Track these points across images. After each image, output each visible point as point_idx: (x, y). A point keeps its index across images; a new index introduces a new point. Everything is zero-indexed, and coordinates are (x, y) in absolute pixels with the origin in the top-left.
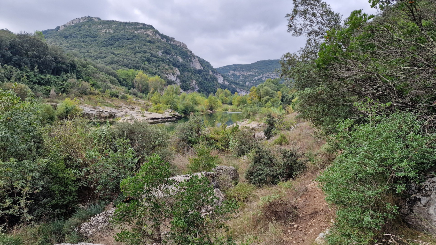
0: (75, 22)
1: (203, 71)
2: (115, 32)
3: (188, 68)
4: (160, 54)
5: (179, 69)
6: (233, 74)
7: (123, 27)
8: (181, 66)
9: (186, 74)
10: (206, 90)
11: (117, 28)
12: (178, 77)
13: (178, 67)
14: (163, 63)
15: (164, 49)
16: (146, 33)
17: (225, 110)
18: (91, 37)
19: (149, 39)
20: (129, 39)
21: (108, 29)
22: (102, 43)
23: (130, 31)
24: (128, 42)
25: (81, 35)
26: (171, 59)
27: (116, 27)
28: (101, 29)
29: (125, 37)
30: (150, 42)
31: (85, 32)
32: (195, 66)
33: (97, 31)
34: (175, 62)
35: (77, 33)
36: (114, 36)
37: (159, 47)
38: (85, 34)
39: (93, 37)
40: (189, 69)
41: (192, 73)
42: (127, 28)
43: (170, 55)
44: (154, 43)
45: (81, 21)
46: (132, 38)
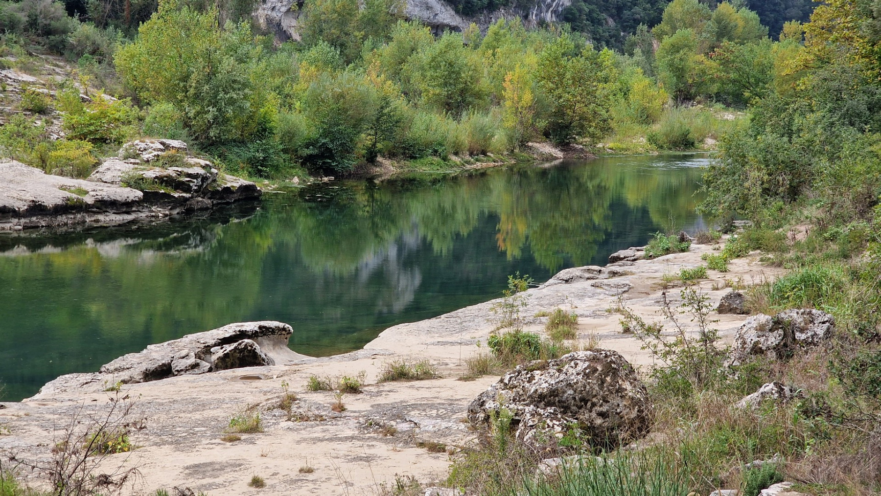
10: (620, 9)
17: (675, 144)
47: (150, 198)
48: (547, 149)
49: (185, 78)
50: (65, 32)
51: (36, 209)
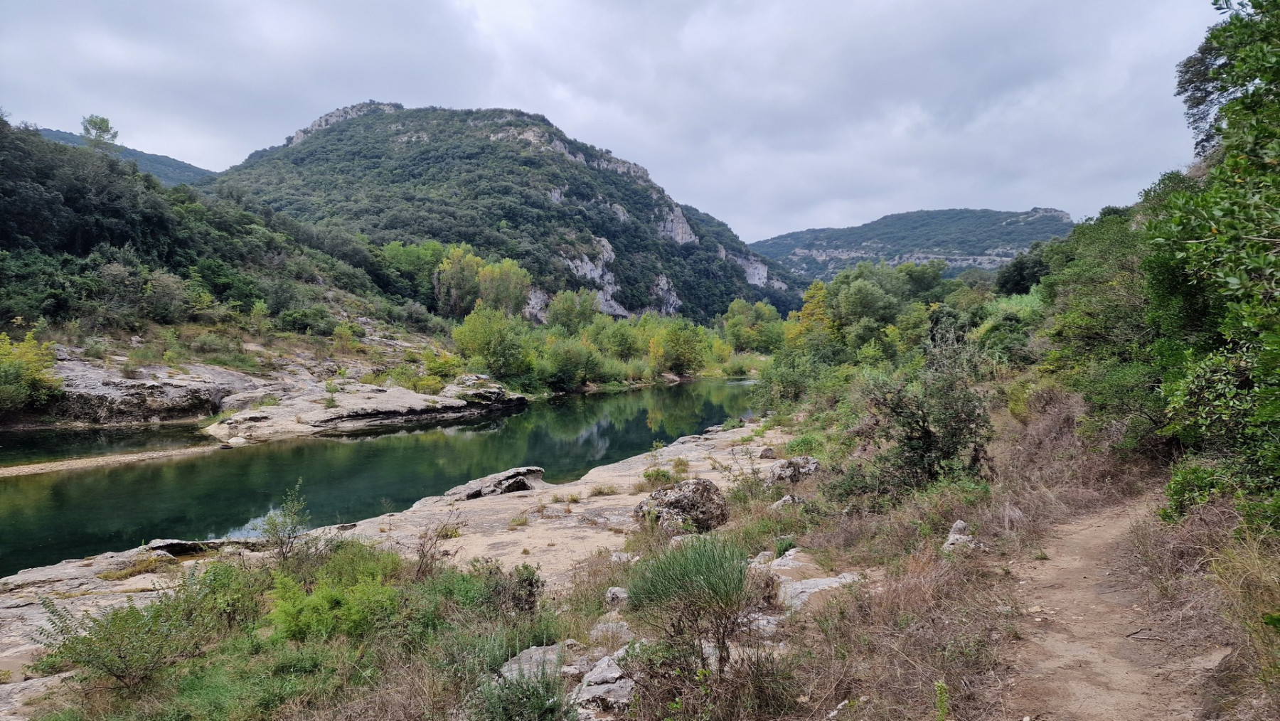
0: (333, 120)
1: (698, 249)
2: (434, 138)
3: (646, 239)
4: (556, 197)
5: (617, 242)
6: (804, 259)
7: (458, 124)
8: (624, 232)
9: (638, 258)
10: (707, 306)
11: (441, 128)
12: (608, 266)
13: (612, 237)
14: (561, 226)
15: (571, 184)
16: (521, 137)
17: (736, 373)
18: (365, 157)
19: (527, 153)
20: (470, 157)
21: (417, 132)
22: (392, 173)
23: (478, 134)
24: (464, 166)
25: (340, 153)
26: (591, 214)
27: (439, 125)
28: (397, 134)
29: (459, 152)
30: (528, 162)
31: (351, 145)
32: (672, 235)
33: (385, 141)
34: (604, 222)
35: (330, 148)
36: (429, 152)
37: (554, 178)
38: (349, 149)
39: (372, 158)
40: (650, 242)
41: (660, 253)
42: (469, 127)
43: (589, 200)
44: (540, 166)
45: (349, 117)
46: (477, 154)
47: (470, 405)
48: (671, 376)
49: (488, 344)
50: (426, 321)
51: (412, 411)
